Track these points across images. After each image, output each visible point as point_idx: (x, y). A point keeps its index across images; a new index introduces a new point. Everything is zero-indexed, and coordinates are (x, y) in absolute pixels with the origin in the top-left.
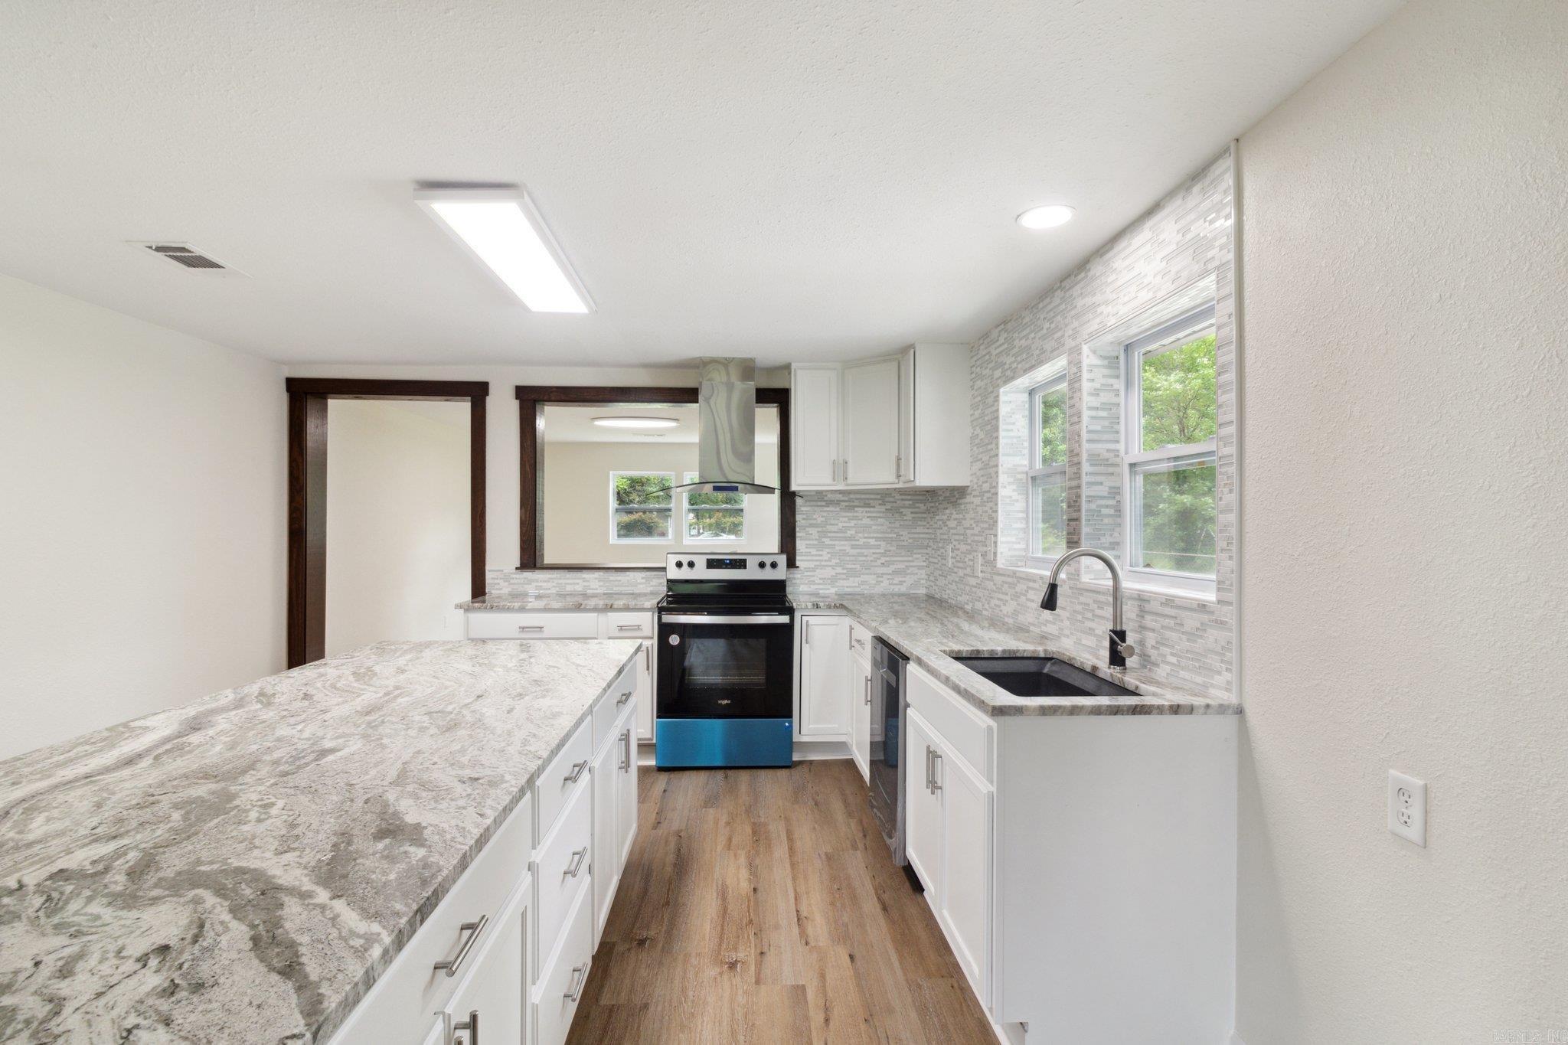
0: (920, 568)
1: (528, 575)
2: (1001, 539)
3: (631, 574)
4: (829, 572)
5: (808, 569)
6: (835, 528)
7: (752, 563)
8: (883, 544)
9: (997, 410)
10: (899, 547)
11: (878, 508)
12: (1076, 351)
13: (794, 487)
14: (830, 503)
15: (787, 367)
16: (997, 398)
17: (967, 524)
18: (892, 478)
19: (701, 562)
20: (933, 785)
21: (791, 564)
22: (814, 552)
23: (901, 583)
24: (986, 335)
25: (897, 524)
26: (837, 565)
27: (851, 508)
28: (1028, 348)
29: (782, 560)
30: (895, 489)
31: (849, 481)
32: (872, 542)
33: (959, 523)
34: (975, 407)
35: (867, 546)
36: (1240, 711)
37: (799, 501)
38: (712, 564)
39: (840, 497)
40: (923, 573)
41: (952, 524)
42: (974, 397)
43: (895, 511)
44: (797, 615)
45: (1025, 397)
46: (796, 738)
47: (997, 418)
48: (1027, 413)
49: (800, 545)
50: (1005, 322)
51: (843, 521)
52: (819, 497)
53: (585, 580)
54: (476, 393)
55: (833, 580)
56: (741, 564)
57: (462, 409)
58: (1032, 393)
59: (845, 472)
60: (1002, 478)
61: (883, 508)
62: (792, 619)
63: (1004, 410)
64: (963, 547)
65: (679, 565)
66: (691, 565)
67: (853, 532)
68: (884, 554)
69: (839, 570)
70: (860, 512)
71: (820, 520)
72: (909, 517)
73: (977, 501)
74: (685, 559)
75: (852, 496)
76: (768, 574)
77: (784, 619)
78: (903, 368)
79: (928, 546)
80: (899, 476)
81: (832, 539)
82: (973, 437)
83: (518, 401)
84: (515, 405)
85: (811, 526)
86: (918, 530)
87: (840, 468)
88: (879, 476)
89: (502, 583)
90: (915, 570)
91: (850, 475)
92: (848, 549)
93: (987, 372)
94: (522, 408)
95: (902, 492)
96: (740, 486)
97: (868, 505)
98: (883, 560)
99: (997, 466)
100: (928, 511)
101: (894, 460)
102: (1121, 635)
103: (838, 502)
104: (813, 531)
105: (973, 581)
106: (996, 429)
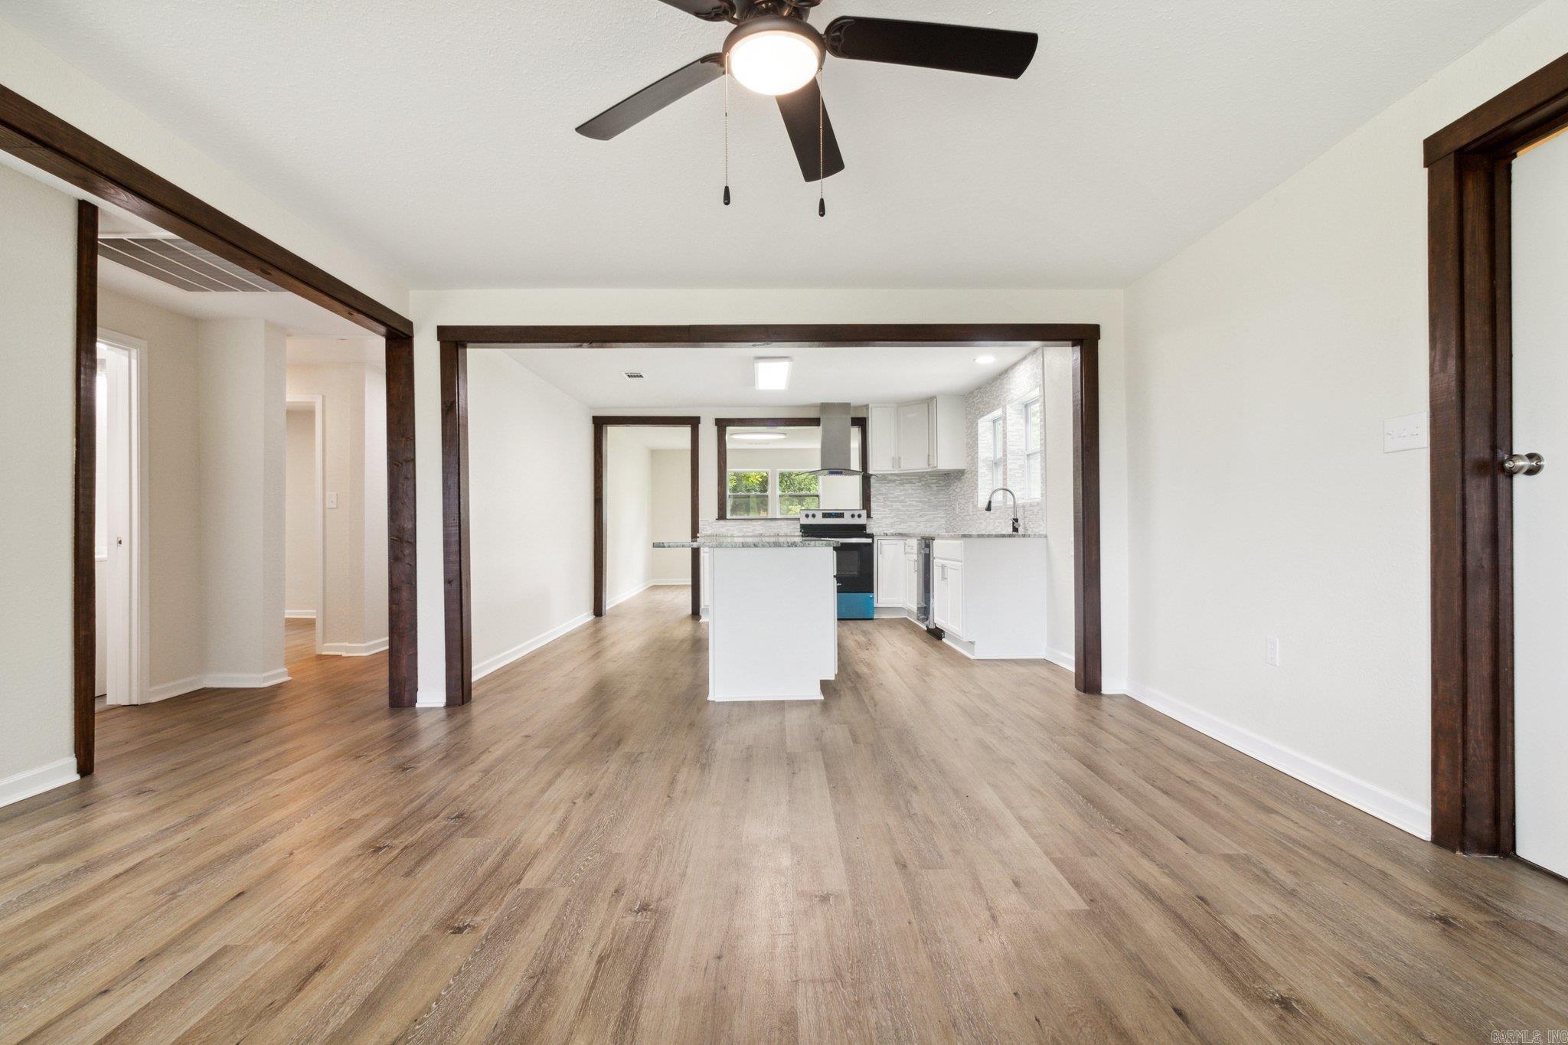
0: (942, 518)
1: (722, 522)
2: (980, 493)
3: (779, 522)
4: (889, 521)
5: (878, 519)
6: (892, 496)
7: (847, 515)
8: (921, 505)
9: (977, 430)
10: (929, 506)
11: (917, 484)
12: (1004, 407)
13: (871, 471)
14: (890, 481)
15: (867, 406)
16: (977, 424)
17: (965, 489)
18: (926, 466)
19: (819, 515)
20: (944, 578)
21: (869, 516)
22: (881, 509)
23: (931, 526)
24: (972, 393)
25: (928, 493)
26: (894, 516)
27: (902, 484)
28: (989, 402)
29: (864, 513)
30: (927, 472)
31: (902, 468)
32: (914, 503)
33: (961, 488)
34: (968, 428)
35: (910, 505)
36: (1046, 537)
37: (872, 480)
38: (825, 516)
39: (896, 478)
40: (943, 521)
41: (958, 490)
42: (968, 423)
43: (927, 486)
44: (876, 539)
45: (991, 424)
46: (876, 605)
47: (977, 434)
48: (992, 431)
49: (873, 505)
50: (980, 388)
51: (897, 492)
52: (884, 478)
53: (753, 526)
54: (693, 422)
55: (892, 525)
56: (841, 515)
57: (686, 431)
58: (994, 421)
59: (899, 463)
60: (980, 464)
61: (920, 484)
62: (873, 541)
63: (980, 430)
64: (963, 502)
65: (807, 516)
66: (814, 516)
67: (903, 498)
68: (921, 510)
69: (895, 519)
70: (907, 486)
71: (884, 491)
72: (935, 489)
73: (969, 476)
74: (810, 513)
75: (902, 477)
76: (856, 521)
77: (869, 541)
78: (930, 407)
79: (946, 505)
80: (929, 465)
81: (892, 502)
82: (968, 444)
83: (716, 427)
84: (714, 429)
85: (880, 494)
86: (941, 496)
87: (897, 461)
88: (918, 465)
89: (708, 528)
90: (939, 519)
91: (902, 465)
92: (900, 507)
93: (973, 411)
94: (718, 431)
95: (931, 474)
96: (843, 471)
97: (911, 483)
98: (921, 513)
99: (977, 458)
100: (946, 485)
101: (926, 456)
102: (1016, 520)
103: (894, 481)
104: (881, 497)
105: (968, 518)
106: (977, 439)
